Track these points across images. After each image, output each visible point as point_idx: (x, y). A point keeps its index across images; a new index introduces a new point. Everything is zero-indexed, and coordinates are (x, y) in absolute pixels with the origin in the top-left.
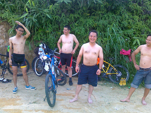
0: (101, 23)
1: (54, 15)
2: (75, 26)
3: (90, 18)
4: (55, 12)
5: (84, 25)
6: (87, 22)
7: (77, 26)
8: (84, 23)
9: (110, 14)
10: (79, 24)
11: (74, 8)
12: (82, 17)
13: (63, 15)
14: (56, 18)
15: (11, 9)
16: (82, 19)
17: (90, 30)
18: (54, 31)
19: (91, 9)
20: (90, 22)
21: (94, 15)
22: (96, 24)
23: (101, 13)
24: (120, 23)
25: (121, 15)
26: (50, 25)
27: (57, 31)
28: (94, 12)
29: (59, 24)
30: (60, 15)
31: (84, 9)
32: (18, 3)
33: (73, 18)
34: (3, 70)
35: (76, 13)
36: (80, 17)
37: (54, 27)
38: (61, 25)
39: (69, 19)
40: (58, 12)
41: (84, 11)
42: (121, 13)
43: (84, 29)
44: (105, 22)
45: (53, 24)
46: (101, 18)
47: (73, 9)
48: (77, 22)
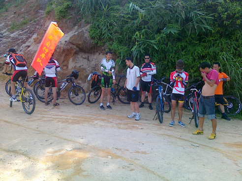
0: (212, 51)
1: (160, 45)
2: (182, 55)
3: (199, 44)
4: (161, 41)
5: (192, 53)
6: (195, 50)
7: (184, 55)
8: (191, 52)
9: (223, 41)
10: (187, 53)
11: (182, 36)
12: (190, 44)
13: (169, 44)
14: (162, 48)
15: (119, 40)
16: (189, 48)
17: (199, 58)
18: (160, 60)
19: (201, 35)
20: (199, 50)
21: (204, 42)
22: (207, 51)
23: (213, 40)
24: (235, 49)
25: (237, 40)
26: (156, 55)
27: (163, 60)
28: (204, 38)
29: (165, 54)
30: (167, 45)
31: (193, 36)
32: (126, 35)
33: (180, 47)
34: (114, 97)
35: (183, 41)
36: (188, 45)
37: (160, 56)
38: (167, 54)
39: (175, 48)
40: (165, 41)
41: (192, 38)
42: (238, 38)
43: (192, 57)
44: (217, 50)
45: (159, 54)
46: (213, 45)
47: (180, 37)
48: (184, 51)
